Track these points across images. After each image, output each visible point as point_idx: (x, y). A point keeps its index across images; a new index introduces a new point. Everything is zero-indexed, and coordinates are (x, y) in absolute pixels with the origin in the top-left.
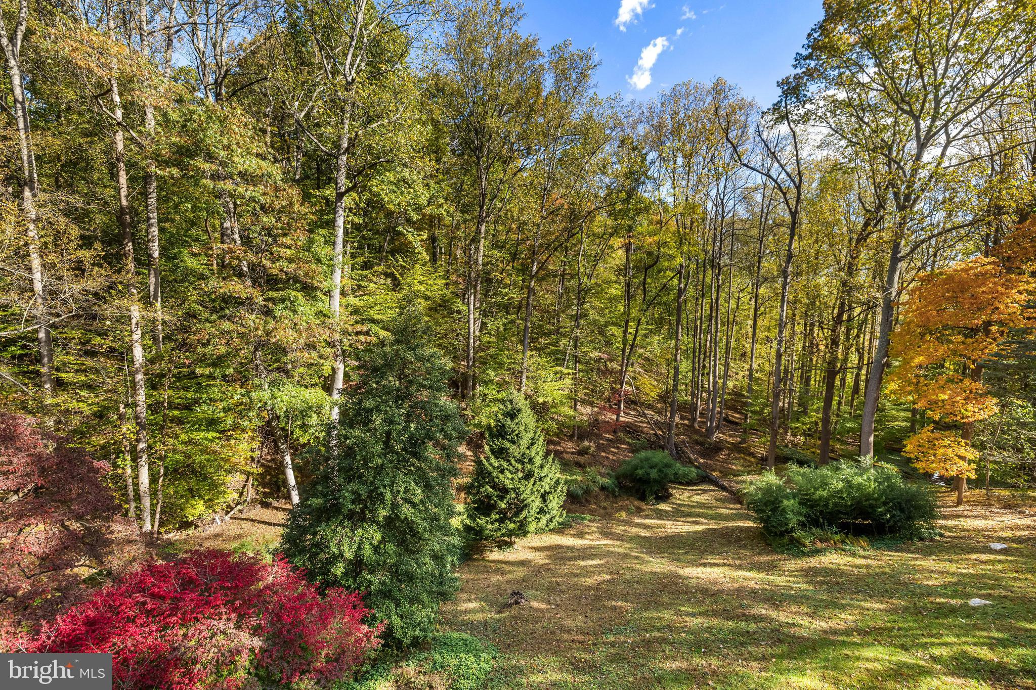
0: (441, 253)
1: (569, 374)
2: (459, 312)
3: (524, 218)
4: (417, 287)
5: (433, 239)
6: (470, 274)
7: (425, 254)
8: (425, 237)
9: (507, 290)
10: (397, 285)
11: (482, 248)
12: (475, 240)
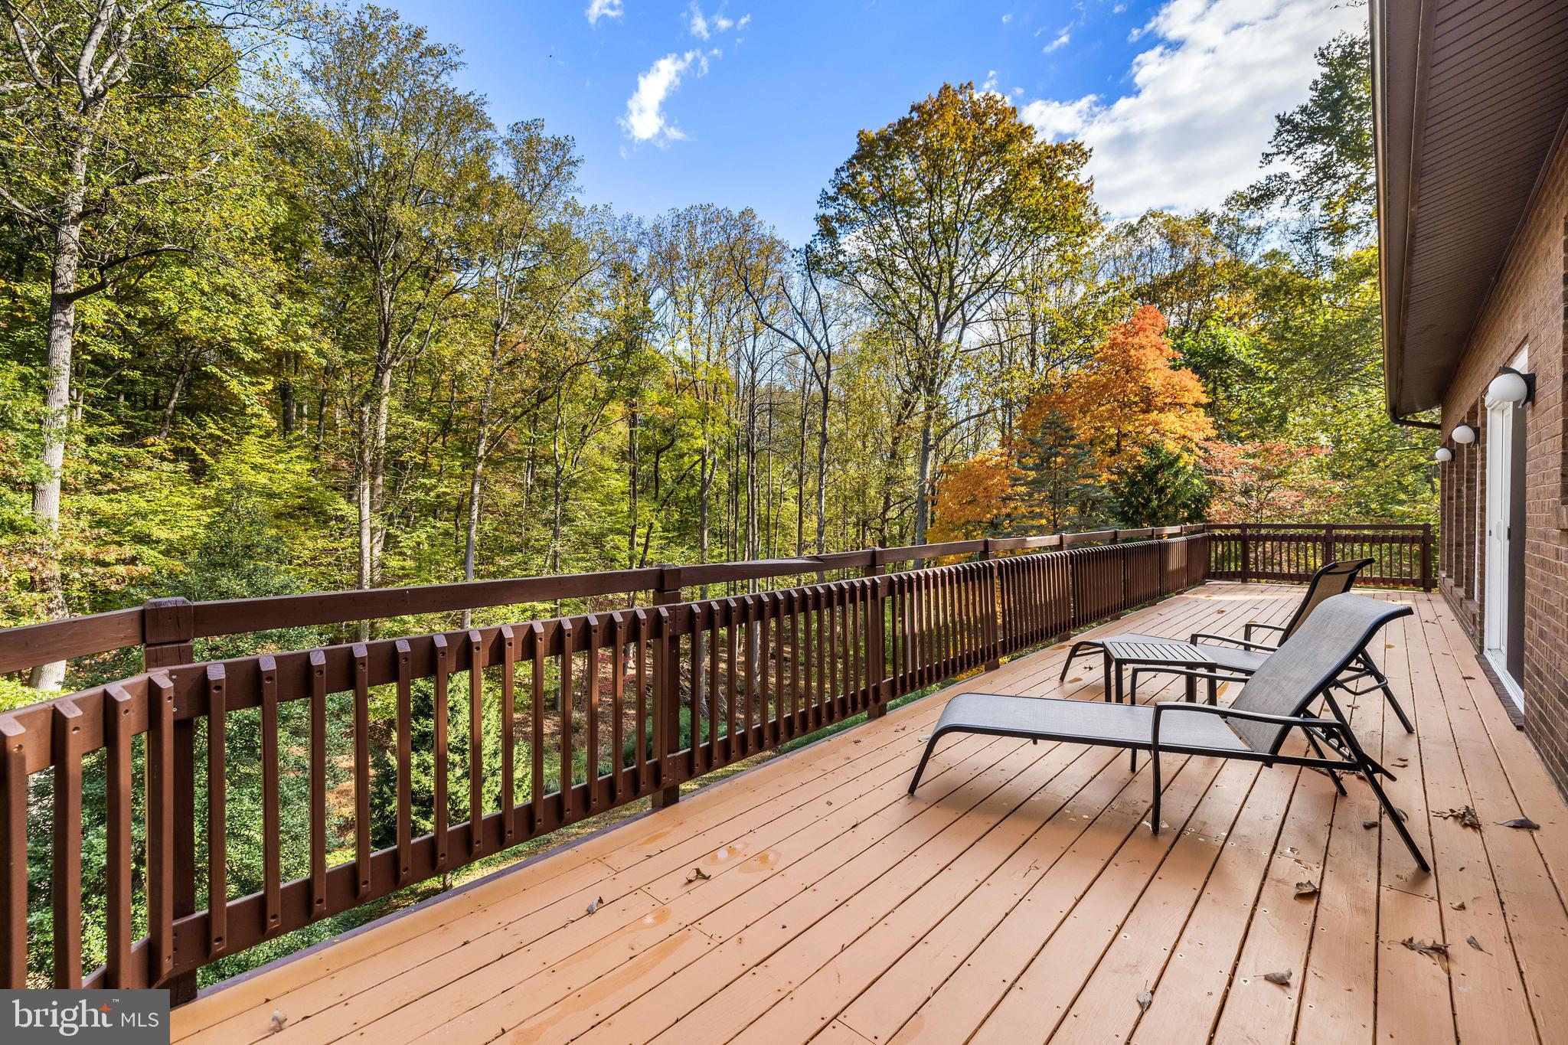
0: (301, 415)
1: (546, 610)
2: (341, 519)
3: (464, 366)
4: (249, 476)
5: (284, 392)
6: (361, 453)
7: (267, 416)
8: (269, 386)
9: (433, 481)
10: (199, 472)
11: (384, 410)
12: (371, 397)
